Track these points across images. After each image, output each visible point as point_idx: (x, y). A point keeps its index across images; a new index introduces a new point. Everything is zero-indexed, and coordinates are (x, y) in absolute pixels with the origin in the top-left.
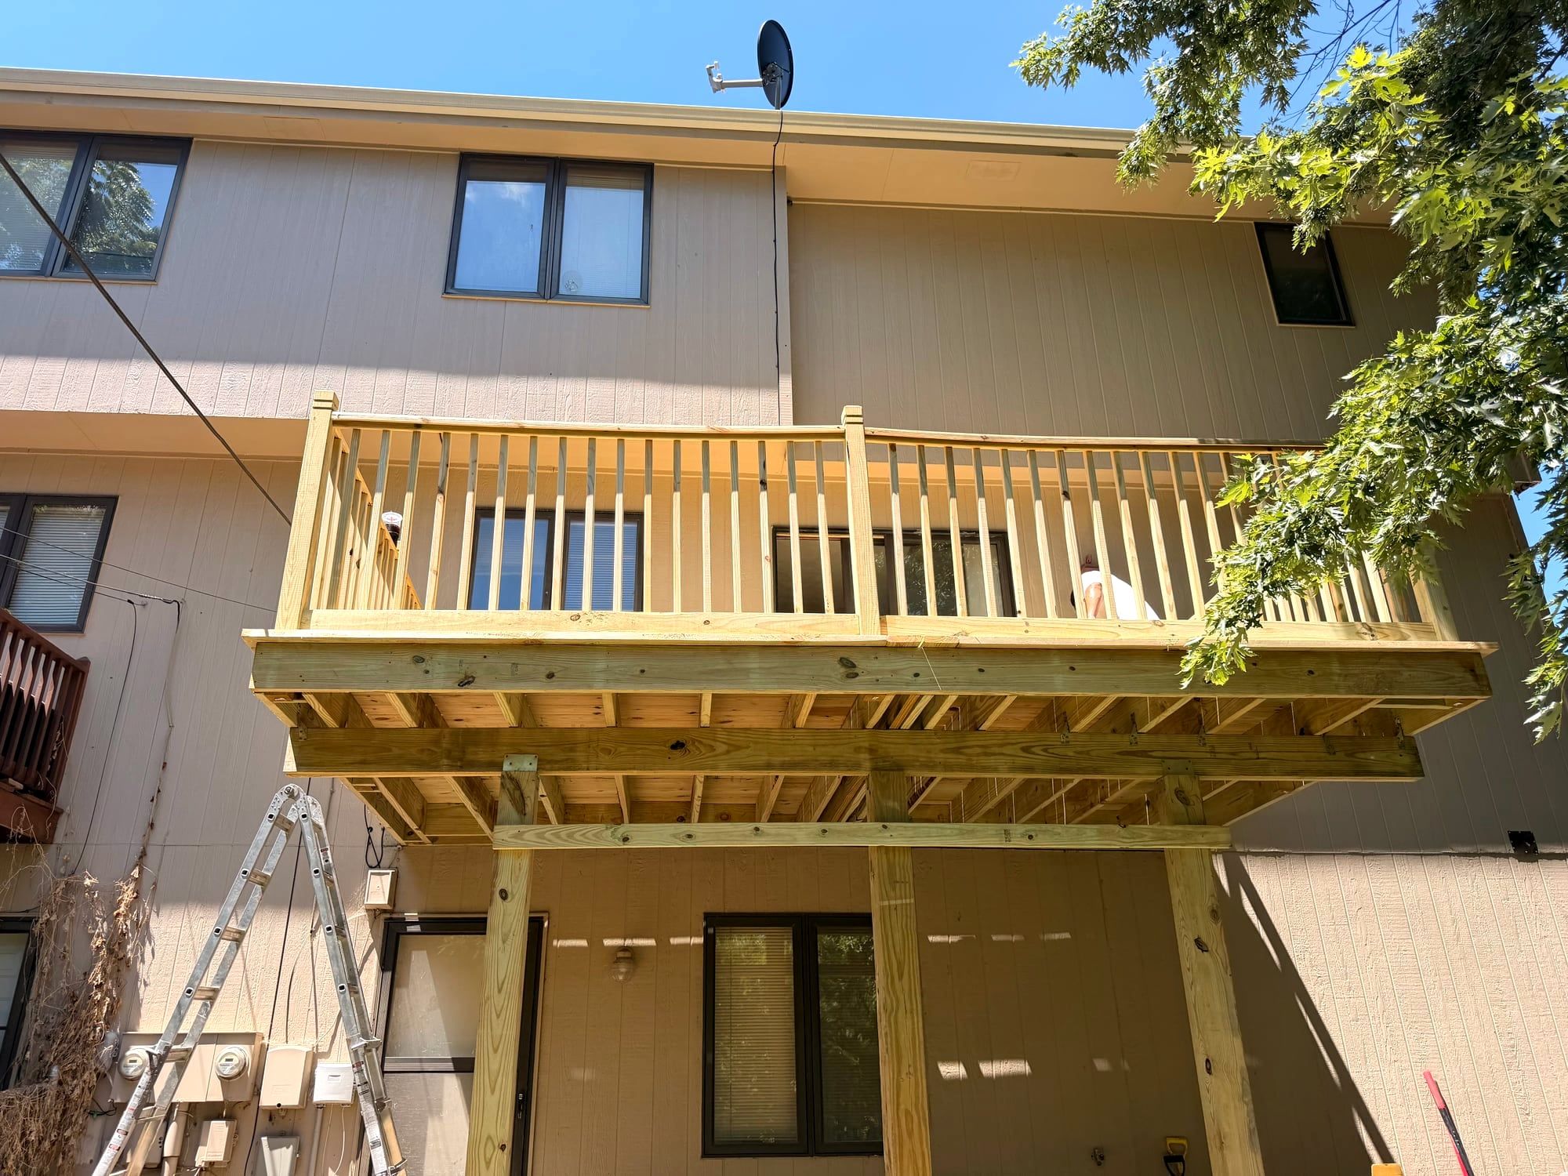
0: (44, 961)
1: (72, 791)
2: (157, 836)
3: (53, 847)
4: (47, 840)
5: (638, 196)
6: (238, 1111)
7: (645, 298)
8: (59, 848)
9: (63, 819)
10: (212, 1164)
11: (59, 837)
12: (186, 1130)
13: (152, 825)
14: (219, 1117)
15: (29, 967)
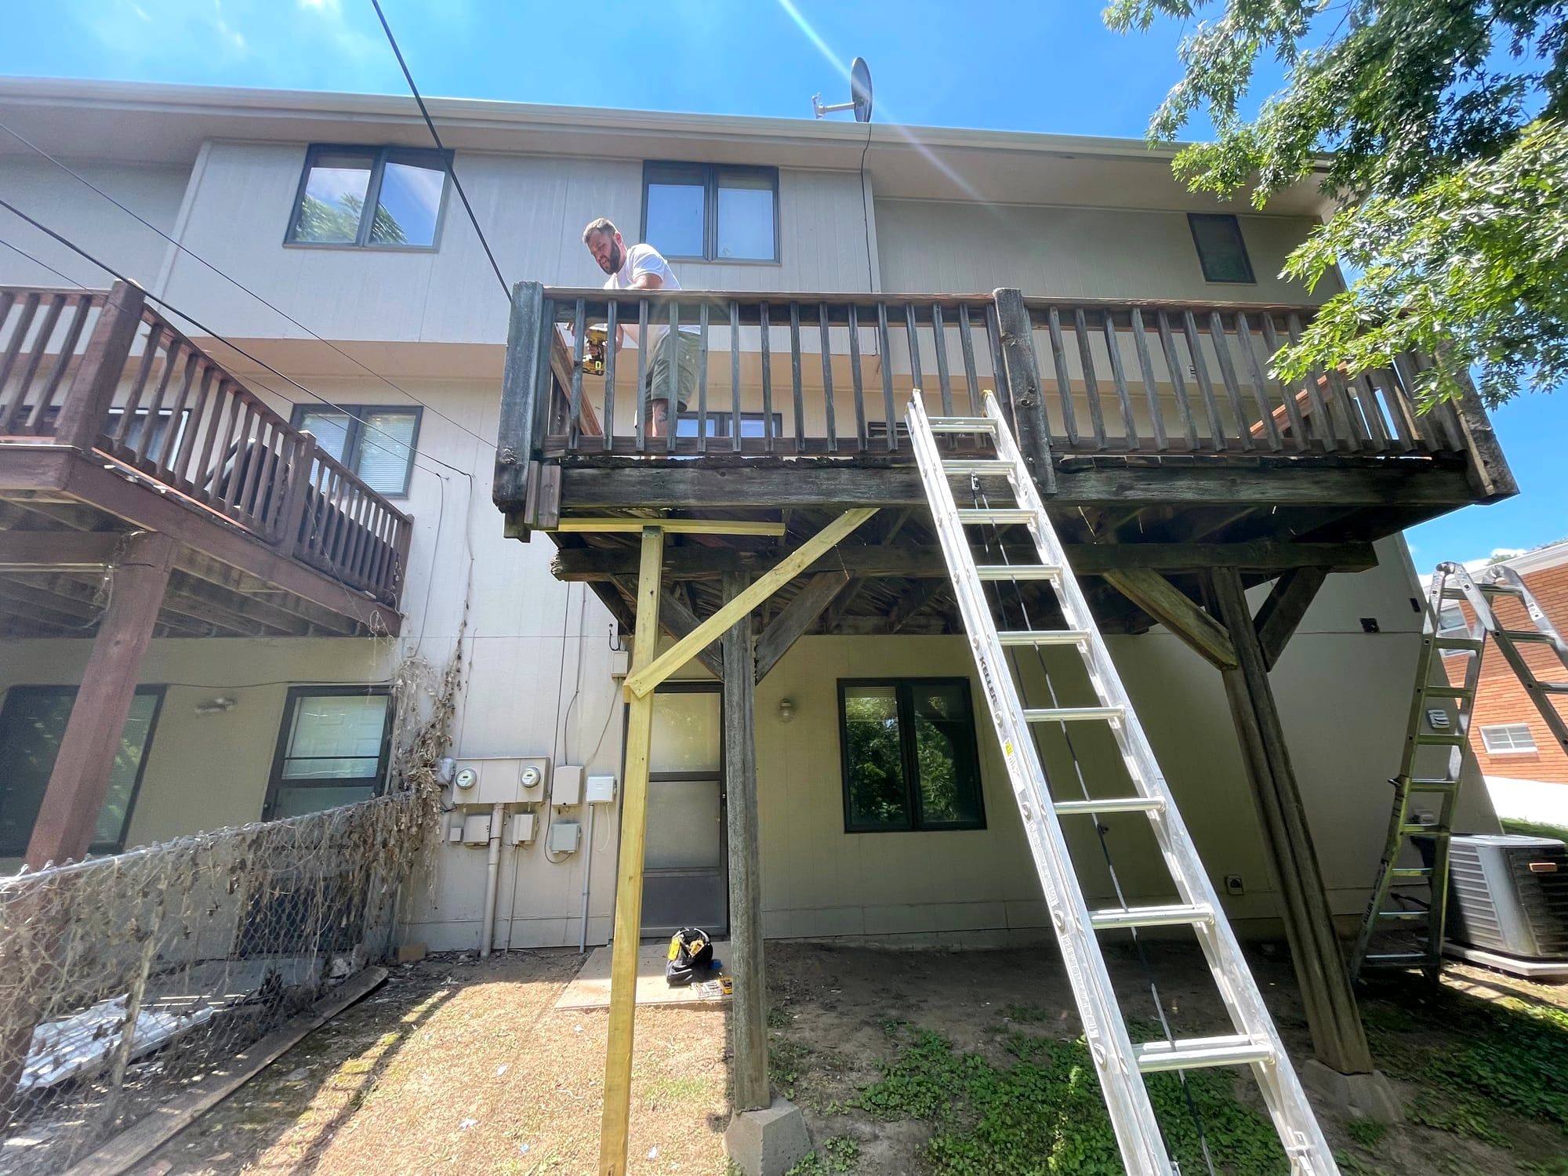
0: (401, 713)
1: (409, 602)
2: (469, 632)
3: (400, 639)
4: (396, 634)
5: (770, 194)
6: (537, 808)
7: (777, 260)
8: (404, 639)
9: (404, 623)
10: (523, 842)
11: (403, 632)
12: (504, 821)
13: (465, 624)
14: (525, 812)
15: (391, 717)
